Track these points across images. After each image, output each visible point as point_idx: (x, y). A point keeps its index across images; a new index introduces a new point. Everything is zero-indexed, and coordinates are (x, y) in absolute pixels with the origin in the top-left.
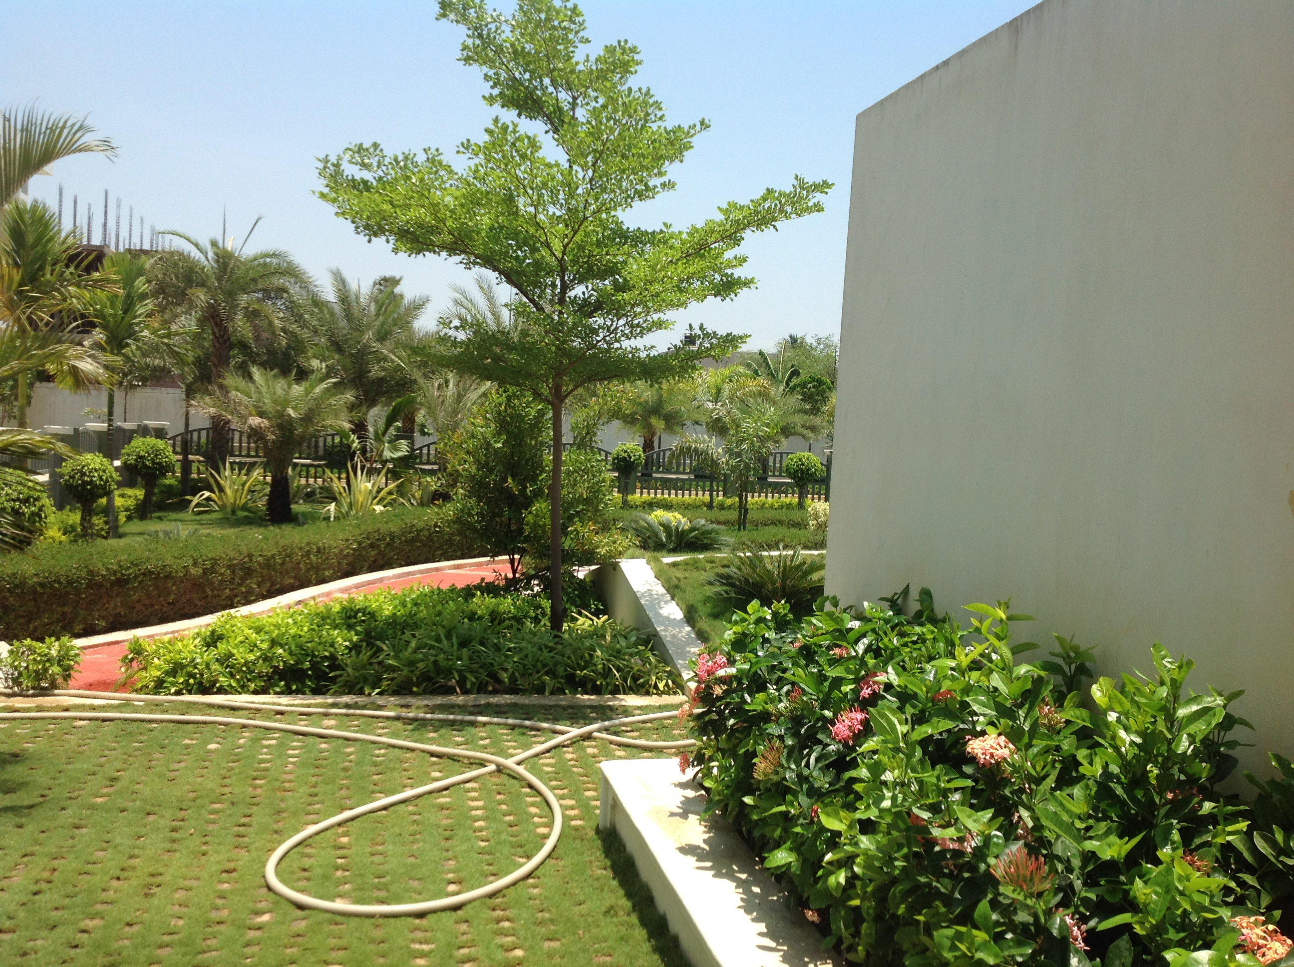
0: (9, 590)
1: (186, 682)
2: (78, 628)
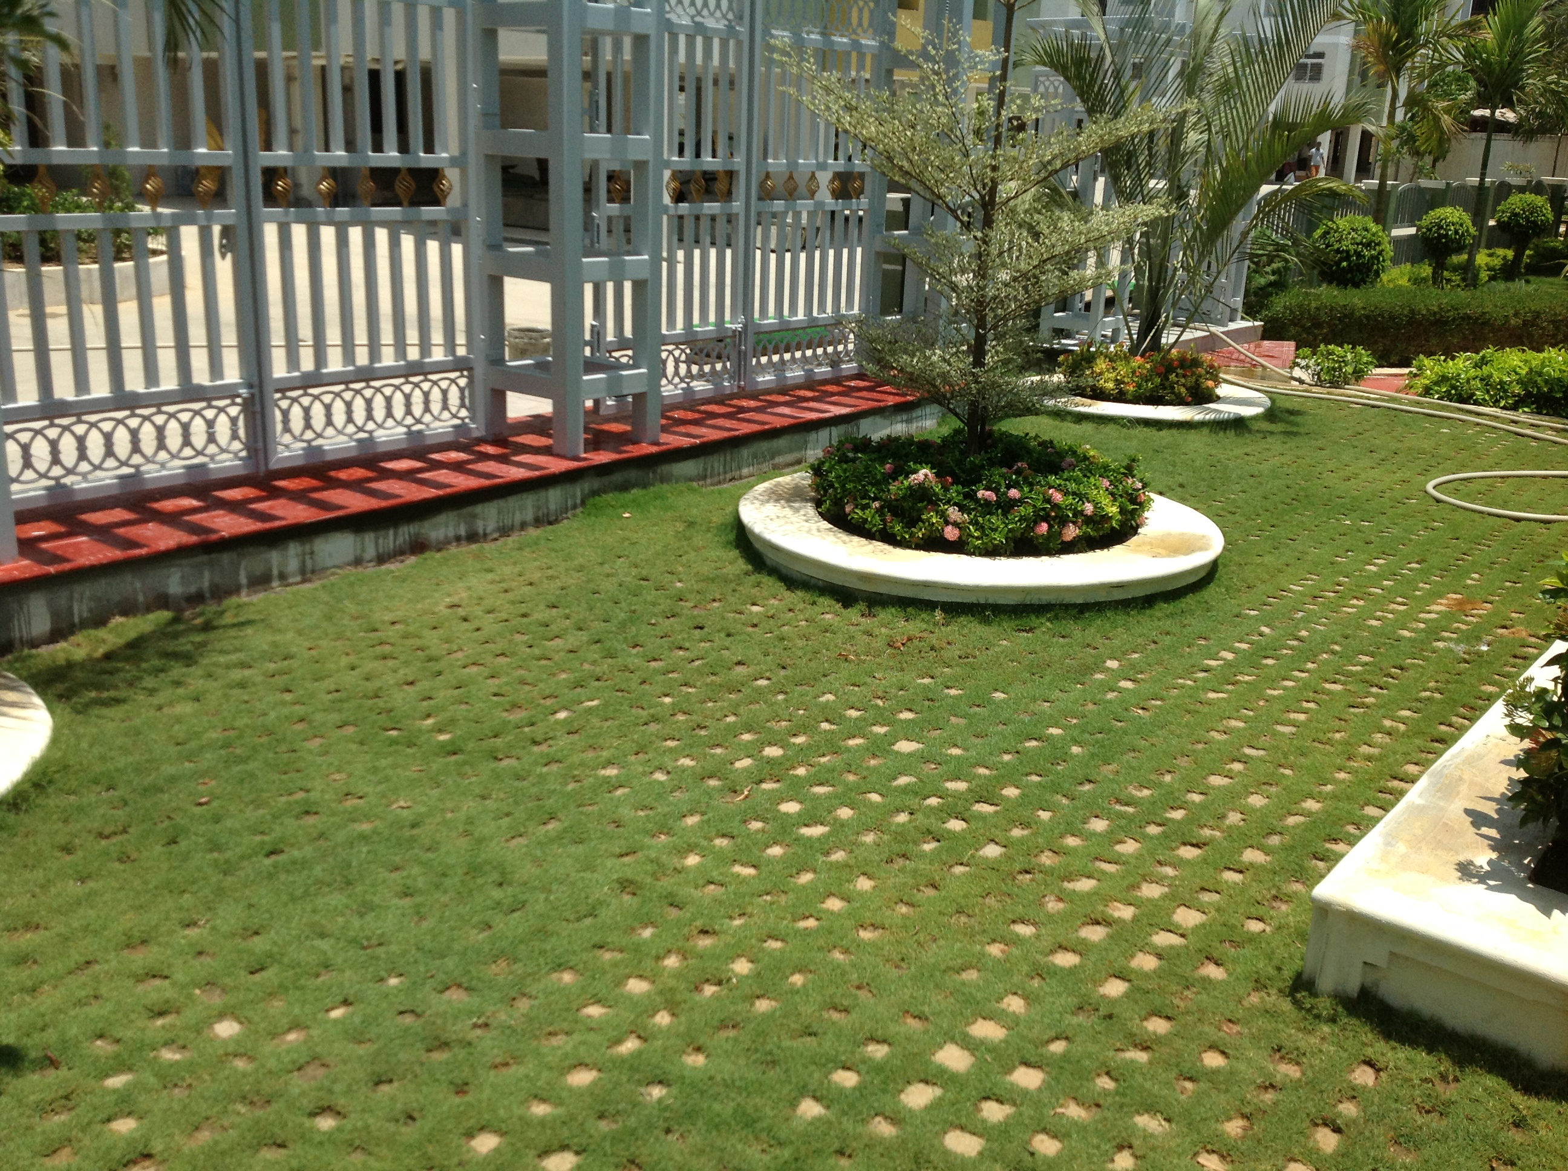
0: (1339, 319)
1: (1448, 392)
2: (1394, 359)
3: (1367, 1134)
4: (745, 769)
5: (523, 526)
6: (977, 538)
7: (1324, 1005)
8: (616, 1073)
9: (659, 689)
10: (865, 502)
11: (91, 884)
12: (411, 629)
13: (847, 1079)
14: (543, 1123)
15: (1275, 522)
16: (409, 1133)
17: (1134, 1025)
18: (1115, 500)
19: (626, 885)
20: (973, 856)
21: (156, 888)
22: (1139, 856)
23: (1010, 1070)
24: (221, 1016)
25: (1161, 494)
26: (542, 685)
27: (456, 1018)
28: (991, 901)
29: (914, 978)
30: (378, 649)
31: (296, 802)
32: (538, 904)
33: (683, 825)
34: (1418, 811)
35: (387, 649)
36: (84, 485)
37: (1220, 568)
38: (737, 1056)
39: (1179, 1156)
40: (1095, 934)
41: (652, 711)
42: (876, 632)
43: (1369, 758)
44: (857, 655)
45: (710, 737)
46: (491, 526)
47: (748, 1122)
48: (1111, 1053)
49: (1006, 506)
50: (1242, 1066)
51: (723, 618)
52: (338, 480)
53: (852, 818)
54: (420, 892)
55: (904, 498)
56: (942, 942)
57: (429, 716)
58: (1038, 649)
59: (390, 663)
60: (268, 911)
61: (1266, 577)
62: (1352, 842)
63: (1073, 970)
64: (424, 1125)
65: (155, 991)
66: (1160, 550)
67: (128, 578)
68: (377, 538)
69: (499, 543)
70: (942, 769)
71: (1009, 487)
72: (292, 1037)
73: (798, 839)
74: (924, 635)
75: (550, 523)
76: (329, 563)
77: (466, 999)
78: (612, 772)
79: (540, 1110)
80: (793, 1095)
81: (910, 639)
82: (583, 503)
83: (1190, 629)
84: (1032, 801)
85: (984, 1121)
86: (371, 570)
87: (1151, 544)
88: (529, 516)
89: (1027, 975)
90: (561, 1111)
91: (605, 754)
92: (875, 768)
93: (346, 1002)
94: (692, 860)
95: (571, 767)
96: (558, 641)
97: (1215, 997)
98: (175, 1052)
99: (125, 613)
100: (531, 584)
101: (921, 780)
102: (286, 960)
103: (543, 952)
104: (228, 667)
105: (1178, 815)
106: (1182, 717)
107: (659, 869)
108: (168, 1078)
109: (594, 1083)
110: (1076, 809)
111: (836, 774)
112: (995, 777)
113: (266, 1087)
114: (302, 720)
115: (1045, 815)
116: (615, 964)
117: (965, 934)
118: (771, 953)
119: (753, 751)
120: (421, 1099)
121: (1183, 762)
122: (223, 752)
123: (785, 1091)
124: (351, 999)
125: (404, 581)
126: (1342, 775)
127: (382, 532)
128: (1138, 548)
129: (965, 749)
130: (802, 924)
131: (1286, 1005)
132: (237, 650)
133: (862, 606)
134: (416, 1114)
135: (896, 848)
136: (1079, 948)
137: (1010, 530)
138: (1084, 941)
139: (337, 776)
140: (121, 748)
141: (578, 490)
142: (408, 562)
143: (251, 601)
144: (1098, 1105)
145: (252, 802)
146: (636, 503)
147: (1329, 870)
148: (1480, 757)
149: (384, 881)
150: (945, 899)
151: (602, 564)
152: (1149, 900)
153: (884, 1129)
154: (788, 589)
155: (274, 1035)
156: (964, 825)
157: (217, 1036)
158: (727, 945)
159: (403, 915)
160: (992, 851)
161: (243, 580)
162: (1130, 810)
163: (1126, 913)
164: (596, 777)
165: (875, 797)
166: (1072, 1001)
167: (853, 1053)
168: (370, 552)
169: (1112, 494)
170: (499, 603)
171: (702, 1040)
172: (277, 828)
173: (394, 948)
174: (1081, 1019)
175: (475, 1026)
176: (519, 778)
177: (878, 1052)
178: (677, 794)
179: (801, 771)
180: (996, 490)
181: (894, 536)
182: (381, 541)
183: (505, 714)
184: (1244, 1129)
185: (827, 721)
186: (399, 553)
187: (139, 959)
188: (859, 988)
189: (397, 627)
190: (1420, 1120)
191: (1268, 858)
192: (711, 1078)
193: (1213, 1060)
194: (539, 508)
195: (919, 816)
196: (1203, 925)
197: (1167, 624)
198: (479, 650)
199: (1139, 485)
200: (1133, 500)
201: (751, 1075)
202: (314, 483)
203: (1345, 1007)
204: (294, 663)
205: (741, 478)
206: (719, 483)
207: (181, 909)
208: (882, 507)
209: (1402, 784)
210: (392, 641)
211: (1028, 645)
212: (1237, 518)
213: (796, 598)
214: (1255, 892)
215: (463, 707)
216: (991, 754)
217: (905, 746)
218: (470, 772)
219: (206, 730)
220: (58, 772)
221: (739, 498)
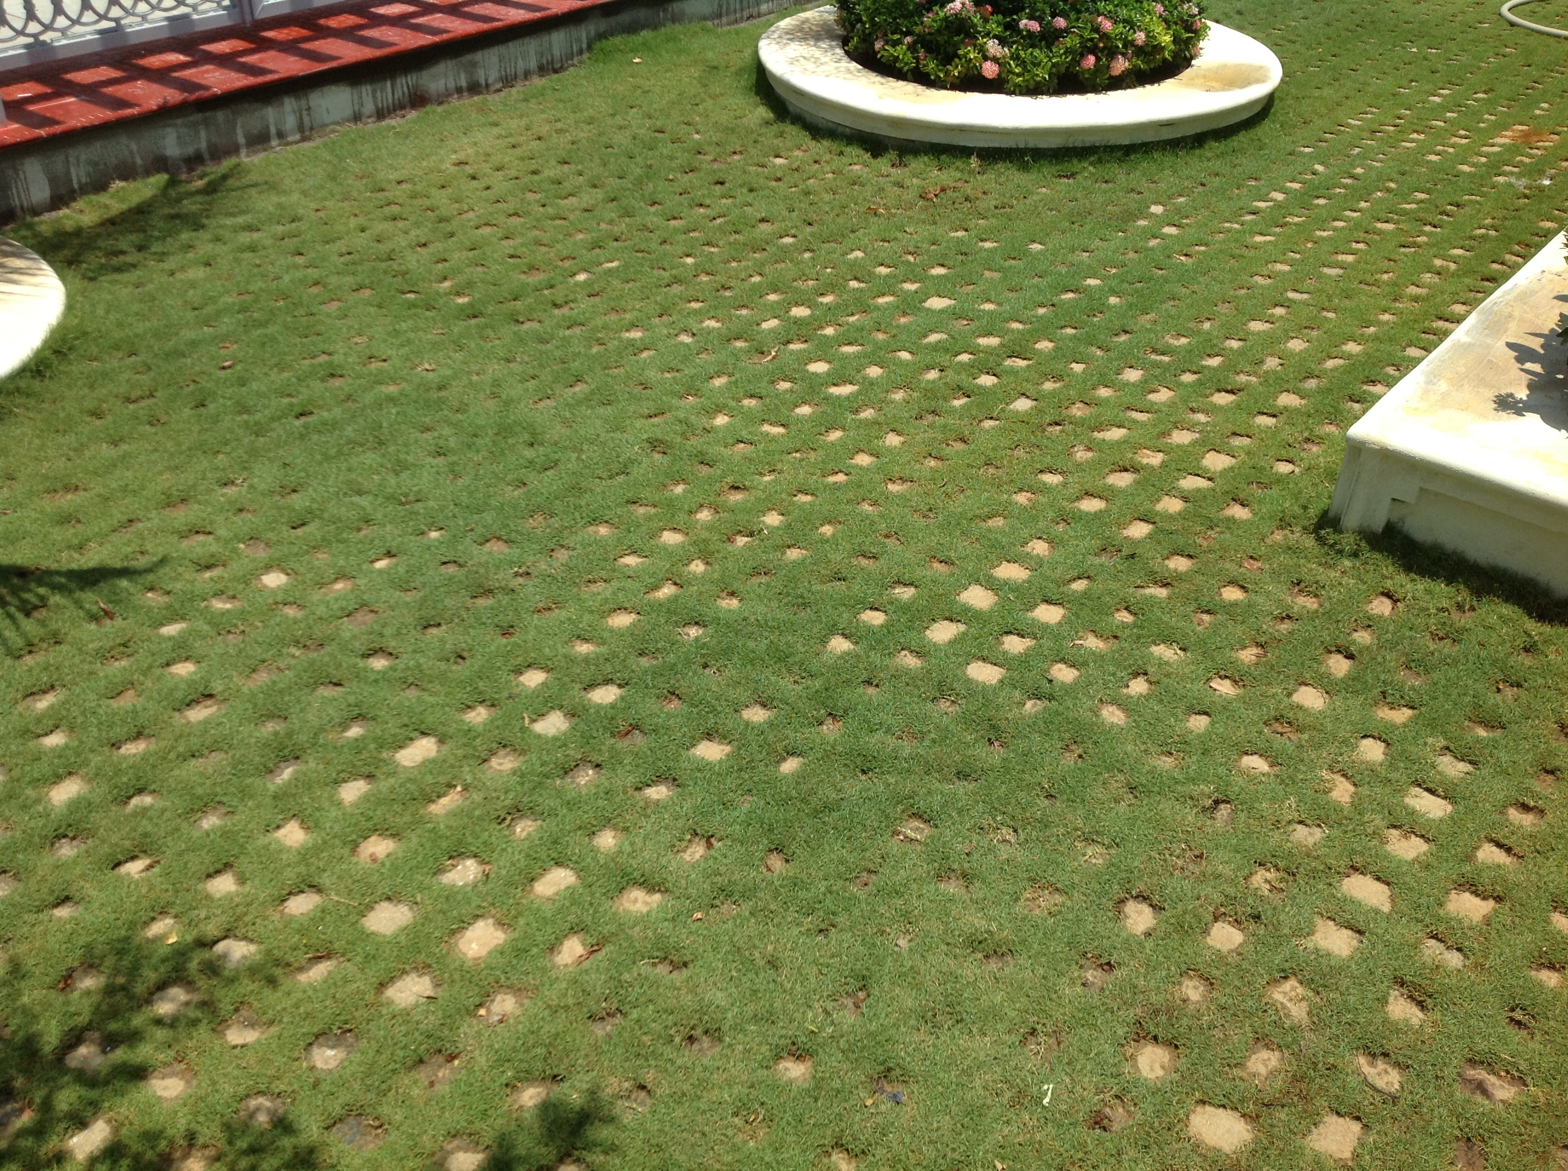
3: (1379, 659)
4: (772, 330)
5: (527, 75)
6: (1018, 75)
7: (1348, 541)
8: (654, 615)
9: (680, 249)
10: (896, 37)
11: (124, 447)
12: (419, 188)
13: (876, 618)
14: (586, 660)
15: (1336, 51)
16: (459, 670)
17: (1155, 564)
18: (1169, 28)
19: (655, 444)
20: (1003, 410)
21: (190, 449)
22: (1172, 404)
23: (1033, 607)
24: (268, 568)
25: (1217, 22)
26: (559, 246)
27: (498, 567)
28: (1020, 453)
29: (941, 527)
30: (386, 210)
31: (320, 365)
32: (571, 462)
33: (711, 386)
34: (1464, 349)
35: (395, 209)
36: (64, 42)
37: (1277, 102)
38: (770, 600)
39: (1193, 680)
40: (1121, 480)
41: (674, 272)
42: (907, 182)
43: (1416, 299)
44: (887, 208)
45: (734, 298)
46: (493, 76)
47: (782, 658)
48: (1132, 590)
49: (1049, 38)
50: (1260, 600)
51: (745, 172)
52: (328, 28)
53: (882, 377)
54: (453, 452)
55: (938, 31)
56: (969, 493)
57: (445, 278)
58: (1079, 195)
59: (400, 224)
60: (304, 470)
61: (1324, 110)
62: (1390, 383)
63: (1098, 515)
64: (473, 664)
65: (200, 546)
66: (1214, 84)
67: (124, 140)
68: (374, 92)
69: (502, 94)
70: (974, 325)
71: (1054, 15)
72: (339, 586)
73: (827, 398)
74: (959, 184)
75: (556, 71)
76: (328, 119)
77: (507, 551)
78: (636, 334)
79: (584, 649)
80: (823, 633)
81: (943, 190)
82: (590, 48)
83: (1240, 169)
84: (1065, 354)
85: (1005, 653)
86: (371, 126)
87: (1204, 77)
88: (533, 64)
89: (1052, 521)
90: (603, 649)
91: (628, 316)
92: (905, 326)
93: (389, 554)
94: (721, 420)
95: (595, 329)
96: (572, 200)
97: (1238, 536)
98: (225, 602)
99: (124, 178)
100: (539, 139)
101: (953, 337)
102: (326, 515)
103: (578, 507)
104: (236, 230)
105: (1215, 362)
106: (1226, 262)
107: (688, 429)
108: (221, 626)
109: (633, 625)
110: (1110, 360)
111: (865, 333)
112: (1029, 332)
113: (318, 632)
114: (316, 283)
115: (1078, 368)
116: (649, 518)
117: (993, 485)
118: (801, 507)
119: (779, 311)
120: (470, 641)
121: (1223, 309)
122: (240, 316)
123: (815, 630)
124: (394, 551)
125: (407, 137)
126: (1386, 317)
127: (378, 86)
128: (1190, 84)
129: (999, 304)
130: (832, 479)
131: (1309, 542)
132: (243, 212)
133: (893, 155)
134: (465, 654)
135: (925, 404)
136: (1106, 494)
137: (1054, 65)
138: (1111, 488)
139: (358, 340)
140: (137, 314)
141: (583, 32)
142: (408, 117)
143: (252, 161)
144: (1116, 637)
145: (276, 365)
146: (646, 46)
147: (1364, 413)
148: (1533, 293)
149: (416, 441)
150: (973, 452)
151: (613, 115)
152: (1178, 446)
153: (910, 661)
154: (814, 138)
155: (322, 585)
156: (995, 380)
157: (265, 586)
158: (758, 499)
159: (438, 473)
160: (1023, 405)
161: (241, 140)
162: (1166, 359)
163: (1155, 459)
164: (620, 340)
165: (905, 355)
166: (1097, 543)
167: (881, 595)
168: (369, 107)
169: (1166, 21)
170: (507, 159)
171: (736, 586)
172: (304, 390)
173: (431, 503)
174: (1103, 559)
175: (516, 574)
176: (543, 341)
177: (906, 594)
178: (703, 356)
179: (829, 331)
180: (1040, 19)
181: (928, 75)
182: (379, 94)
183: (523, 277)
184: (1258, 656)
185: (856, 279)
186: (398, 108)
187: (181, 516)
188: (887, 536)
189: (404, 186)
190: (1432, 646)
191: (1303, 402)
192: (745, 619)
193: (1232, 594)
194: (542, 55)
195: (950, 373)
196: (1232, 468)
197: (1217, 165)
198: (490, 210)
199: (1196, 10)
200: (1189, 27)
201: (783, 616)
202: (304, 32)
203: (1369, 542)
204: (303, 226)
205: (759, 15)
206: (736, 21)
207: (217, 469)
208: (915, 43)
209: (1447, 325)
210: (401, 201)
211: (1068, 192)
212: (1298, 46)
213: (822, 148)
214: (1288, 434)
215: (480, 269)
216: (1025, 308)
217: (936, 303)
218: (492, 335)
219: (221, 295)
220: (77, 338)
221: (758, 39)
